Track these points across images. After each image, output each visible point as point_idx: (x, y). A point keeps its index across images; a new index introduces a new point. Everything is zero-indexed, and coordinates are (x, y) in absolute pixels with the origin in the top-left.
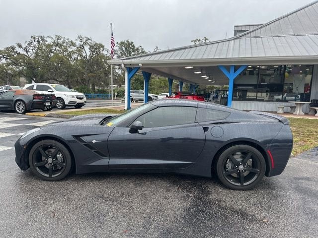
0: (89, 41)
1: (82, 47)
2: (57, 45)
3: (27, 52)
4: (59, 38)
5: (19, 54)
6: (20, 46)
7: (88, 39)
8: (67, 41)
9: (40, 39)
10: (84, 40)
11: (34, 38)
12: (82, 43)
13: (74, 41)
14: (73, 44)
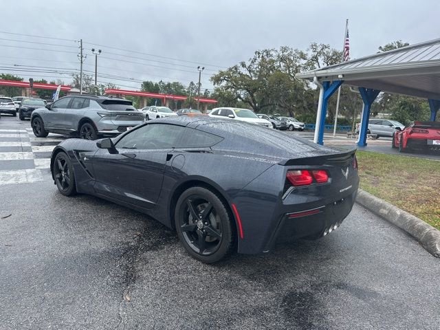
0: (327, 49)
1: (315, 59)
2: (282, 59)
3: (250, 71)
4: (284, 49)
5: (241, 74)
6: (243, 65)
7: (324, 47)
8: (294, 52)
9: (265, 54)
10: (319, 49)
11: (259, 53)
12: (316, 54)
13: (305, 52)
14: (303, 56)
